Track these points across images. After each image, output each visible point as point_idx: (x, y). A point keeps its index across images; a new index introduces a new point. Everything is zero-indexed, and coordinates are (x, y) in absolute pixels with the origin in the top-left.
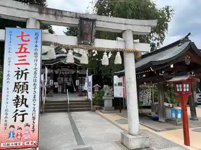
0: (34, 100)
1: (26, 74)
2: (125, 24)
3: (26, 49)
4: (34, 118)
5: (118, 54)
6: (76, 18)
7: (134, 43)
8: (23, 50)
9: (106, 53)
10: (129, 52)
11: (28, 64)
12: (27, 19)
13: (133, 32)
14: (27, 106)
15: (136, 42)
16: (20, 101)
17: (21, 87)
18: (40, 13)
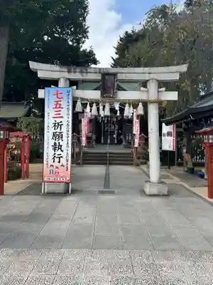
0: (68, 146)
1: (61, 125)
2: (150, 73)
3: (60, 105)
4: (67, 160)
5: (141, 105)
6: (99, 73)
7: (158, 92)
8: (58, 106)
9: (127, 105)
10: (152, 102)
11: (62, 117)
12: (59, 79)
13: (158, 80)
14: (62, 151)
15: (161, 91)
16: (57, 147)
17: (58, 136)
18: (69, 72)
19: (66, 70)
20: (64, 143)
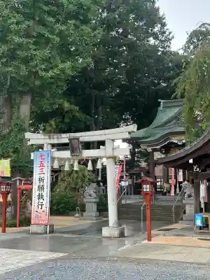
0: (47, 196)
1: (43, 180)
2: (105, 135)
3: (43, 164)
4: (47, 207)
7: (113, 149)
11: (44, 174)
12: (44, 144)
14: (43, 200)
16: (40, 197)
17: (41, 188)
18: (50, 138)
19: (48, 137)
20: (44, 194)
